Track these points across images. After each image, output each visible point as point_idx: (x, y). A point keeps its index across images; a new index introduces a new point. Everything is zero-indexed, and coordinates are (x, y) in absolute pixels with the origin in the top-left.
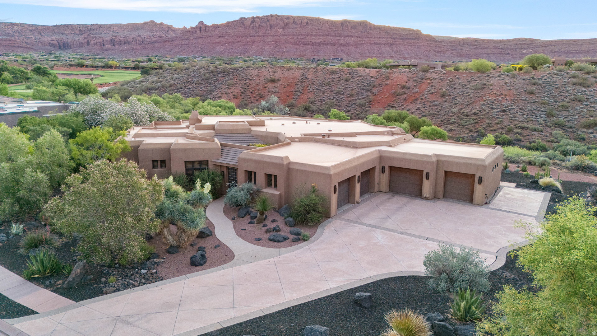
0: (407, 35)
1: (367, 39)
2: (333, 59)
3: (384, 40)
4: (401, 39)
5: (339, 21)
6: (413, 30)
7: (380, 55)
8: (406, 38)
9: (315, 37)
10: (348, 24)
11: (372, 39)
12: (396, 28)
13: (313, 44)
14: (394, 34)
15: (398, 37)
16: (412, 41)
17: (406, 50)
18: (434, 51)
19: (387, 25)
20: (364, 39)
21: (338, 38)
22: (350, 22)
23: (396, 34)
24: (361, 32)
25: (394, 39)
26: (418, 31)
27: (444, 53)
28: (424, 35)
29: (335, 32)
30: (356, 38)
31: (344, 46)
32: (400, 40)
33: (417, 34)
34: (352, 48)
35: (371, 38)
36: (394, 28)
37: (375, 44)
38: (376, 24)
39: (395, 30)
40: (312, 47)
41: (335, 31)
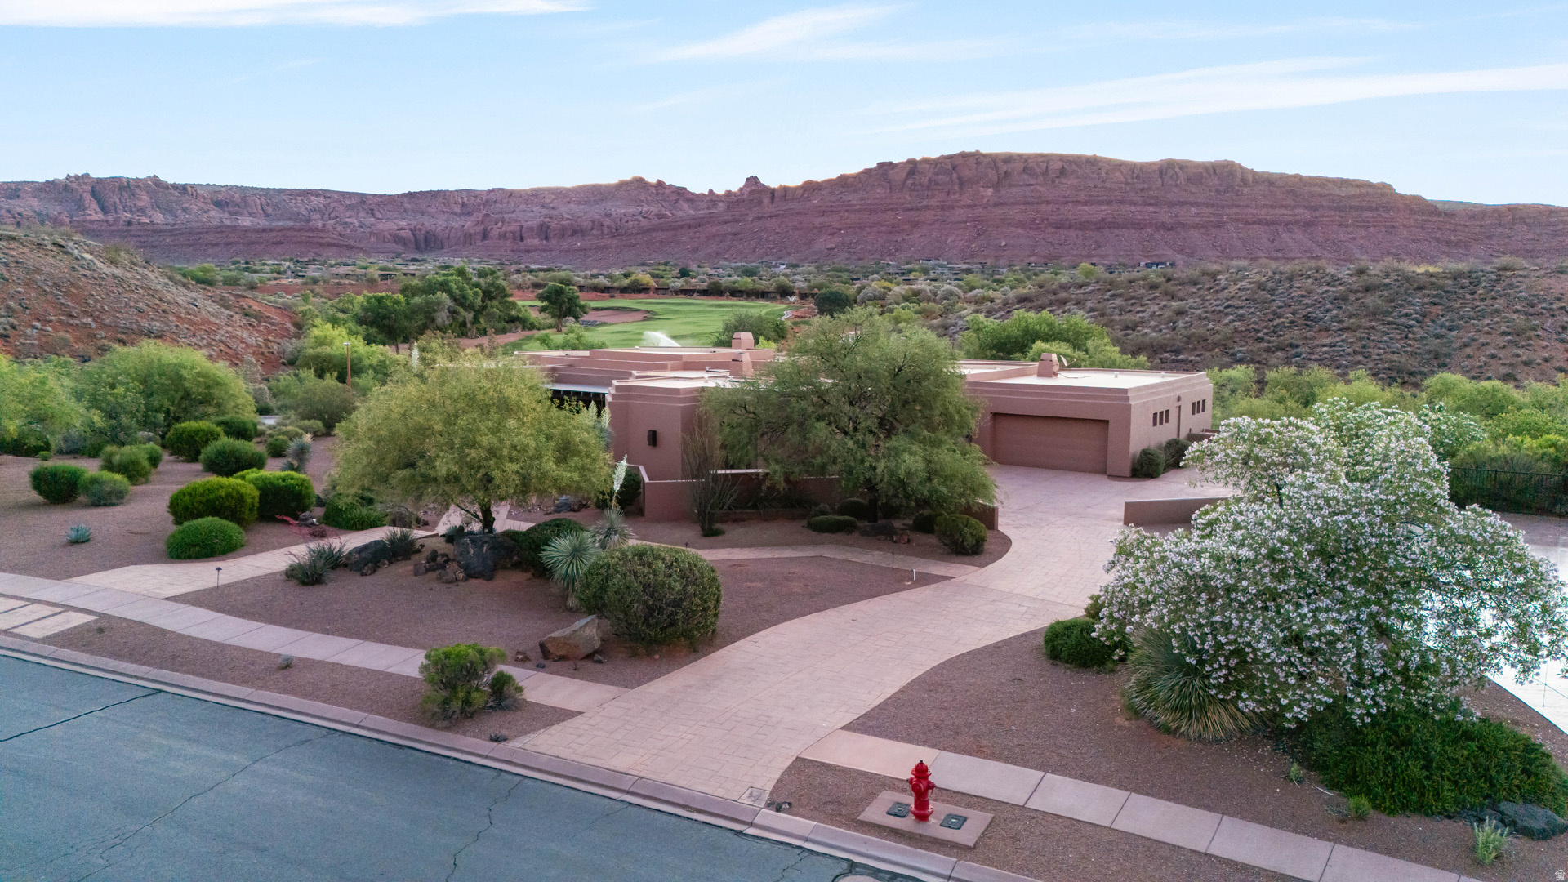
0: (1354, 196)
1: (1235, 210)
2: (1148, 266)
3: (1285, 212)
4: (1336, 209)
5: (1154, 164)
6: (1369, 185)
7: (1280, 255)
8: (1351, 207)
9: (1086, 208)
10: (1177, 170)
11: (1250, 210)
12: (1319, 178)
13: (1083, 226)
14: (1312, 196)
15: (1325, 203)
16: (1370, 214)
17: (1355, 239)
18: (1438, 240)
19: (1291, 172)
20: (1227, 211)
21: (1151, 209)
22: (1183, 166)
23: (1321, 196)
24: (1217, 191)
25: (1314, 208)
26: (1384, 186)
27: (1467, 247)
28: (1403, 197)
29: (1145, 194)
30: (1205, 210)
31: (1171, 229)
32: (1332, 213)
33: (1382, 195)
34: (1195, 234)
35: (1247, 206)
36: (1310, 178)
37: (1259, 222)
38: (1258, 169)
39: (1315, 185)
40: (1080, 233)
41: (1142, 190)
